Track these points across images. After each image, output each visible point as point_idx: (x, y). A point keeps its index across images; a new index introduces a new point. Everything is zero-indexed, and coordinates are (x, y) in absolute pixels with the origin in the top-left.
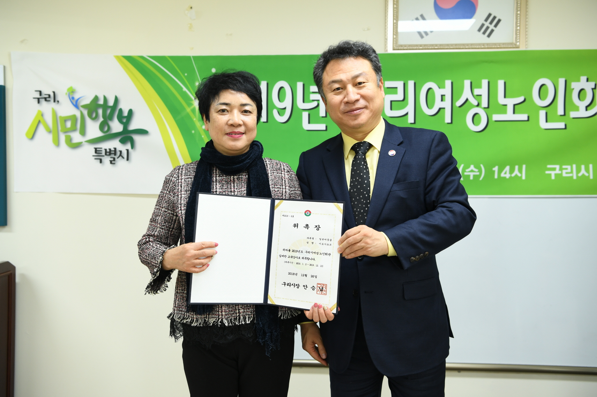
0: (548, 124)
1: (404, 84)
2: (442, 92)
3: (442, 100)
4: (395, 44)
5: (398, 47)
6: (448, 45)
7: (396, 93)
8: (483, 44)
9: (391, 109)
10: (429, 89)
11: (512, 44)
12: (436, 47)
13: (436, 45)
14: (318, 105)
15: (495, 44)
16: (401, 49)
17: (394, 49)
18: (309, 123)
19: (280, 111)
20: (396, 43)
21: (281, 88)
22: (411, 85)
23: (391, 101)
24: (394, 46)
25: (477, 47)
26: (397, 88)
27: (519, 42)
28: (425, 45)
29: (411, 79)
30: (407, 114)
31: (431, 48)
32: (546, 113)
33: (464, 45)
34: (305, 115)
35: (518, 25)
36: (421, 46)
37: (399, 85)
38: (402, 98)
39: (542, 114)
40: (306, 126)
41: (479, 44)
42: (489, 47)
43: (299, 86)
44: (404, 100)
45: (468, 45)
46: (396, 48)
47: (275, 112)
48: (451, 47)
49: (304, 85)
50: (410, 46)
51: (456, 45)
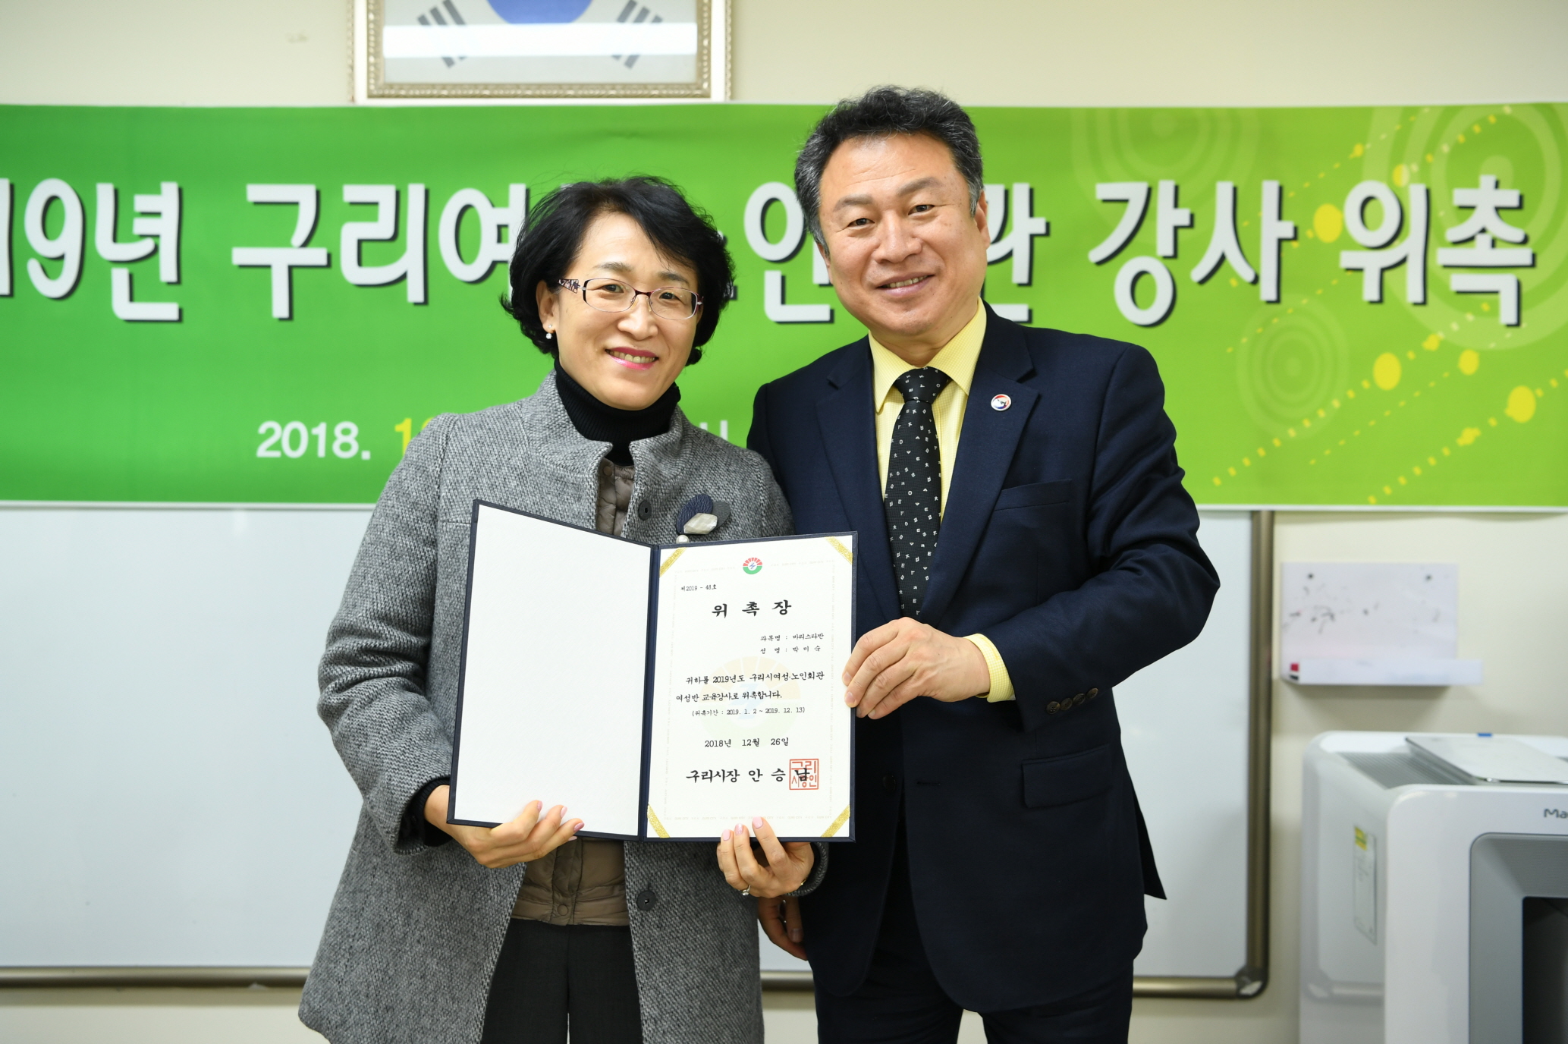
0: (786, 307)
1: (398, 194)
2: (500, 216)
3: (499, 240)
4: (372, 81)
5: (380, 88)
6: (517, 86)
7: (374, 218)
8: (613, 86)
9: (360, 263)
10: (466, 208)
11: (687, 86)
12: (487, 92)
13: (486, 86)
14: (156, 250)
15: (645, 86)
16: (389, 96)
17: (370, 96)
18: (131, 299)
19: (48, 265)
20: (376, 78)
21: (52, 199)
22: (415, 195)
23: (360, 242)
24: (372, 87)
25: (597, 92)
26: (376, 204)
27: (709, 79)
28: (455, 86)
29: (416, 181)
30: (404, 277)
31: (471, 92)
32: (783, 279)
33: (560, 86)
34: (120, 278)
35: (706, 33)
36: (444, 86)
37: (384, 195)
38: (388, 233)
39: (772, 280)
40: (123, 308)
41: (602, 86)
42: (628, 92)
43: (104, 194)
44: (394, 237)
45: (571, 86)
46: (375, 93)
47: (34, 268)
48: (529, 92)
49: (116, 192)
50: (413, 86)
51: (540, 86)
